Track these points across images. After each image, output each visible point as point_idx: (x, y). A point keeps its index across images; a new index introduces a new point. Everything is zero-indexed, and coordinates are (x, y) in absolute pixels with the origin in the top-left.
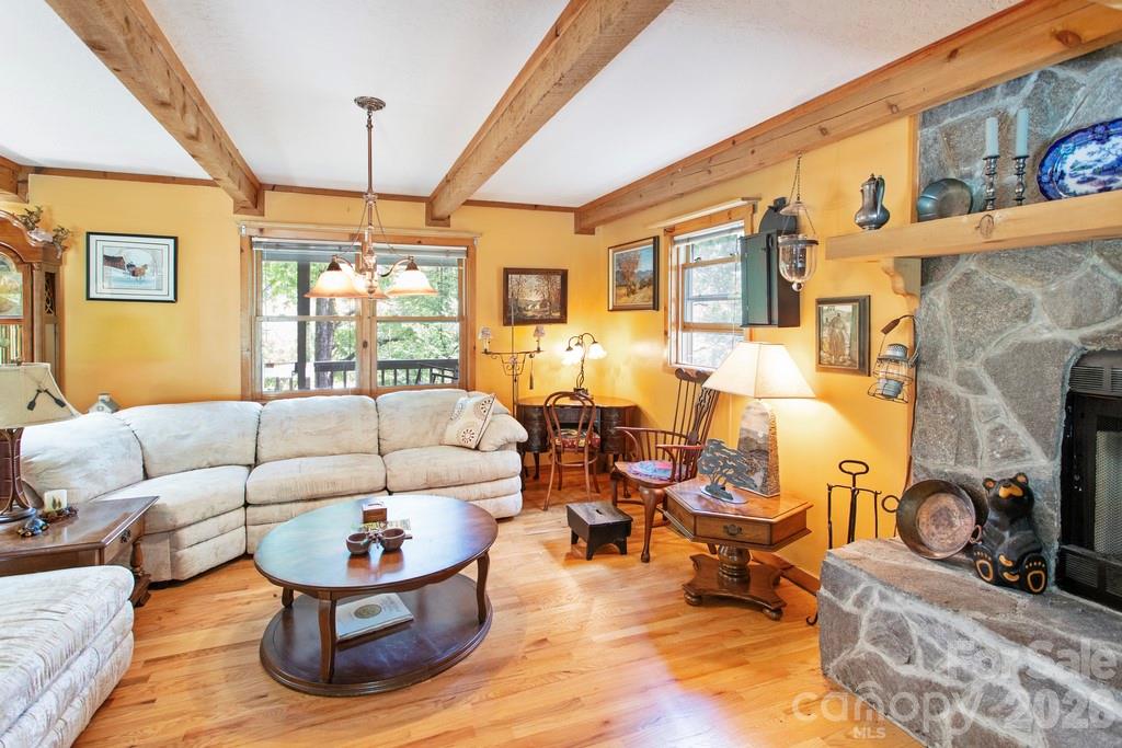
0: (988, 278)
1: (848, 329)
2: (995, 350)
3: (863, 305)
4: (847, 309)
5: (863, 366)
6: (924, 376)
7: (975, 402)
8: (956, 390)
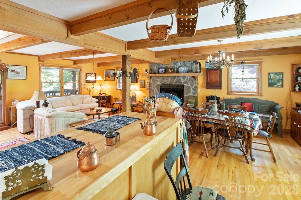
0: (155, 79)
1: (143, 83)
2: (156, 85)
3: (145, 80)
4: (143, 81)
5: (145, 87)
6: (150, 87)
7: (154, 89)
8: (153, 88)
